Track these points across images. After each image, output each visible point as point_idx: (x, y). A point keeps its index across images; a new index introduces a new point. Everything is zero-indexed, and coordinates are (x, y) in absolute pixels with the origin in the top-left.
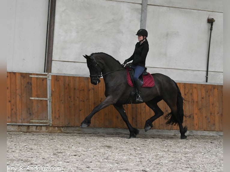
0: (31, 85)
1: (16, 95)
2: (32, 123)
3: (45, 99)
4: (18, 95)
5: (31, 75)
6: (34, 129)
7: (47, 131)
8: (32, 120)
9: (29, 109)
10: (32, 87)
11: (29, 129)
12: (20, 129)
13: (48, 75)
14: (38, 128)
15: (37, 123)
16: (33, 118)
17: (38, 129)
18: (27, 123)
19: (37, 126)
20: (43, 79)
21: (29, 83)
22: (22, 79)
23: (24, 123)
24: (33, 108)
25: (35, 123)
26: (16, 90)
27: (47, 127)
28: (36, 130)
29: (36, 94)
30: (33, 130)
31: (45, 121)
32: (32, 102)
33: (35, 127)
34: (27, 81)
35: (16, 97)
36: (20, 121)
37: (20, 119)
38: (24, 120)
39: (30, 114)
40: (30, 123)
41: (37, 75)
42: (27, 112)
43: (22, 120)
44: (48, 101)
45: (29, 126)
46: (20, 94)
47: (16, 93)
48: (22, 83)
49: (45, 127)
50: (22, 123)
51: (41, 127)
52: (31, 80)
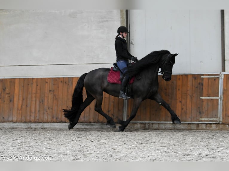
0: (202, 85)
1: (187, 96)
2: (202, 121)
3: (215, 98)
4: (189, 95)
5: (203, 76)
6: (204, 126)
7: (217, 128)
8: (202, 118)
9: (199, 108)
10: (203, 87)
11: (198, 127)
12: (189, 127)
13: (220, 75)
14: (208, 125)
15: (207, 121)
16: (203, 116)
17: (208, 127)
18: (197, 121)
19: (206, 124)
20: (215, 79)
21: (201, 84)
22: (193, 80)
23: (193, 121)
24: (203, 107)
25: (205, 121)
26: (187, 91)
27: (217, 125)
28: (206, 127)
29: (207, 93)
30: (203, 128)
31: (214, 119)
32: (203, 101)
33: (205, 125)
34: (199, 82)
35: (187, 97)
36: (190, 119)
37: (189, 117)
38: (193, 118)
39: (200, 112)
40: (199, 121)
41: (209, 75)
42: (197, 111)
43: (191, 118)
44: (219, 99)
45: (198, 124)
46: (191, 94)
47: (187, 94)
48: (194, 84)
49: (215, 124)
50: (191, 121)
51: (211, 125)
52: (203, 80)
